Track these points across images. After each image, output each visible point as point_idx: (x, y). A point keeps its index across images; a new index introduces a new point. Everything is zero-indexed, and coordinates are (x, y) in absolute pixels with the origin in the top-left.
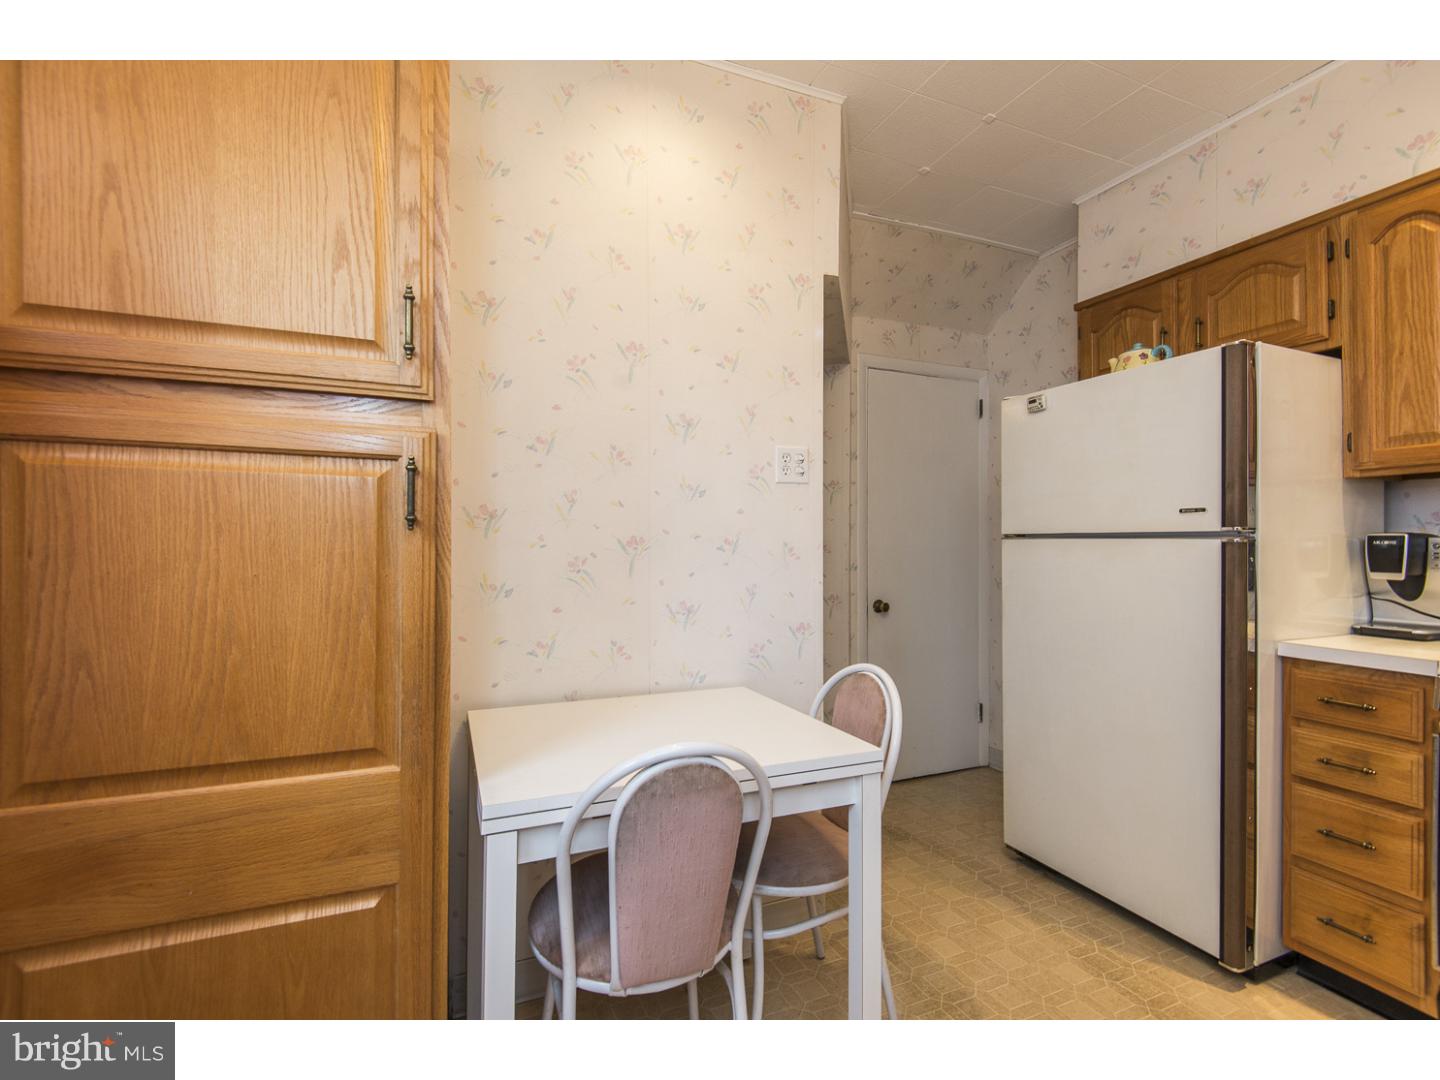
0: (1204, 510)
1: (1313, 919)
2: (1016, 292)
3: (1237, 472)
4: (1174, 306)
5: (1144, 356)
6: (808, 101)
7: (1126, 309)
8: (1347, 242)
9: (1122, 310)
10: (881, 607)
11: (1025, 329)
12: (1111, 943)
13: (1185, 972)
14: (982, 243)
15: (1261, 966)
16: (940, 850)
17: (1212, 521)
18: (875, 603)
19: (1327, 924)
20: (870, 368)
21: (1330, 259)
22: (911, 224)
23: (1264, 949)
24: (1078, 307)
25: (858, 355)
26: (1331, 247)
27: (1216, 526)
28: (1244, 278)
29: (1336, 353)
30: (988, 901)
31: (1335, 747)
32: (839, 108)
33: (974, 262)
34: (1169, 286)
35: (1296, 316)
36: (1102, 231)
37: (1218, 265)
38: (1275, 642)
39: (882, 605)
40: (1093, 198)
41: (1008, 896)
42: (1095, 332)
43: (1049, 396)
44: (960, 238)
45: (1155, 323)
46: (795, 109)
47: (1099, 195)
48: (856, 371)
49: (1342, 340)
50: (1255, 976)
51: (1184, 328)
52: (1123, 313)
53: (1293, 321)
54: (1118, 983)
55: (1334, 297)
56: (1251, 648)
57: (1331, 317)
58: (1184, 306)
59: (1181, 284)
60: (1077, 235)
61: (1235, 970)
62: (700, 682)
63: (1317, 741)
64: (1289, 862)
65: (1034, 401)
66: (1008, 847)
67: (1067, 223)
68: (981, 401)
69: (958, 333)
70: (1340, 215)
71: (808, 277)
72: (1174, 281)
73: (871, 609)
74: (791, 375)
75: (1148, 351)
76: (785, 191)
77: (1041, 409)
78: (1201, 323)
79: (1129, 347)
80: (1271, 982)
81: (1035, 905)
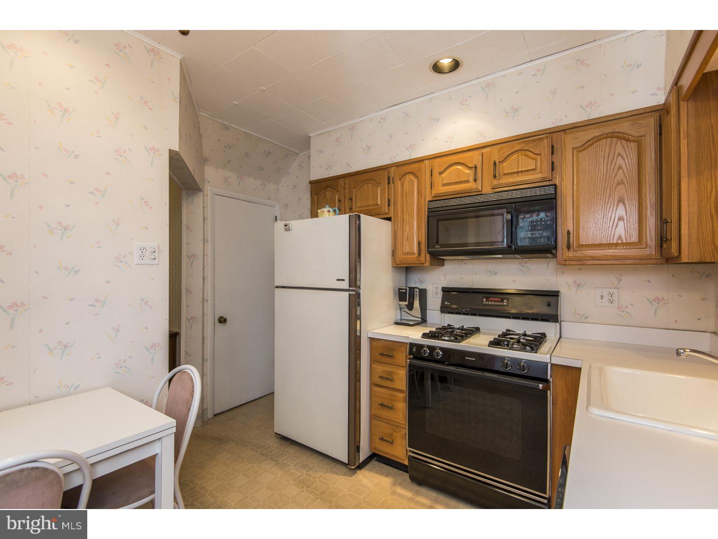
0: (344, 280)
1: (377, 438)
2: (290, 168)
3: (354, 266)
4: (343, 190)
5: (329, 211)
6: (158, 51)
7: (327, 188)
8: (393, 178)
9: (325, 188)
10: (222, 320)
11: (294, 186)
12: (311, 469)
13: (336, 473)
14: (273, 143)
15: (362, 462)
16: (244, 443)
17: (345, 285)
18: (219, 318)
19: (381, 440)
20: (215, 194)
21: (389, 183)
22: (233, 126)
23: (363, 455)
24: (311, 183)
25: (209, 187)
26: (389, 178)
27: (347, 288)
28: (364, 185)
29: (389, 219)
30: (261, 465)
31: (384, 371)
32: (179, 60)
33: (269, 151)
34: (341, 182)
35: (379, 203)
36: (319, 151)
37: (357, 177)
38: (368, 332)
39: (223, 319)
40: (316, 135)
41: (271, 459)
42: (316, 195)
43: (293, 224)
44: (261, 138)
45: (337, 196)
46: (149, 54)
47: (318, 135)
48: (207, 196)
49: (391, 215)
50: (360, 467)
51: (346, 200)
52: (326, 189)
53: (378, 205)
54: (309, 488)
55: (390, 198)
56: (358, 334)
57: (389, 205)
58: (346, 191)
59: (345, 181)
60: (309, 149)
61: (353, 468)
62: (75, 390)
63: (380, 369)
64: (373, 417)
65: (287, 226)
66: (276, 433)
67: (305, 143)
68: (276, 217)
69: (264, 182)
70: (391, 167)
71: (158, 149)
72: (343, 180)
73: (217, 322)
74: (146, 202)
75: (331, 209)
76: (142, 98)
77: (289, 230)
78: (351, 199)
79: (324, 207)
80: (366, 467)
81: (282, 460)
